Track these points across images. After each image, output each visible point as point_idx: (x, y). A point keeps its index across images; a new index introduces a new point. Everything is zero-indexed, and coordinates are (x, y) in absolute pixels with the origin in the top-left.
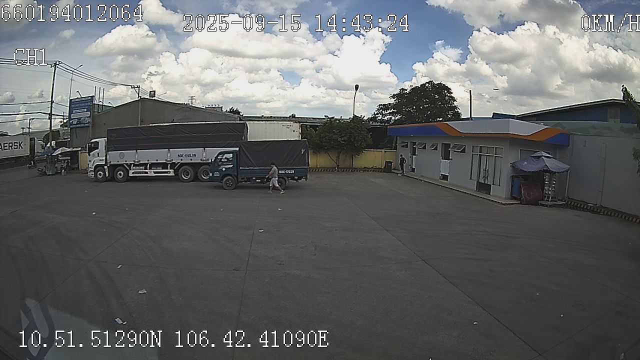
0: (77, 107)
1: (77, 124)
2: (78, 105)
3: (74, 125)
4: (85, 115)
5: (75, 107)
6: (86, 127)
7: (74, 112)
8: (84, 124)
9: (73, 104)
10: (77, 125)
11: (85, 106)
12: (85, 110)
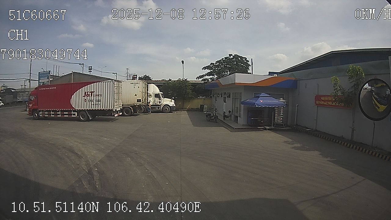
0: (43, 76)
2: (43, 75)
5: (41, 76)
7: (41, 79)
11: (46, 76)
12: (46, 78)
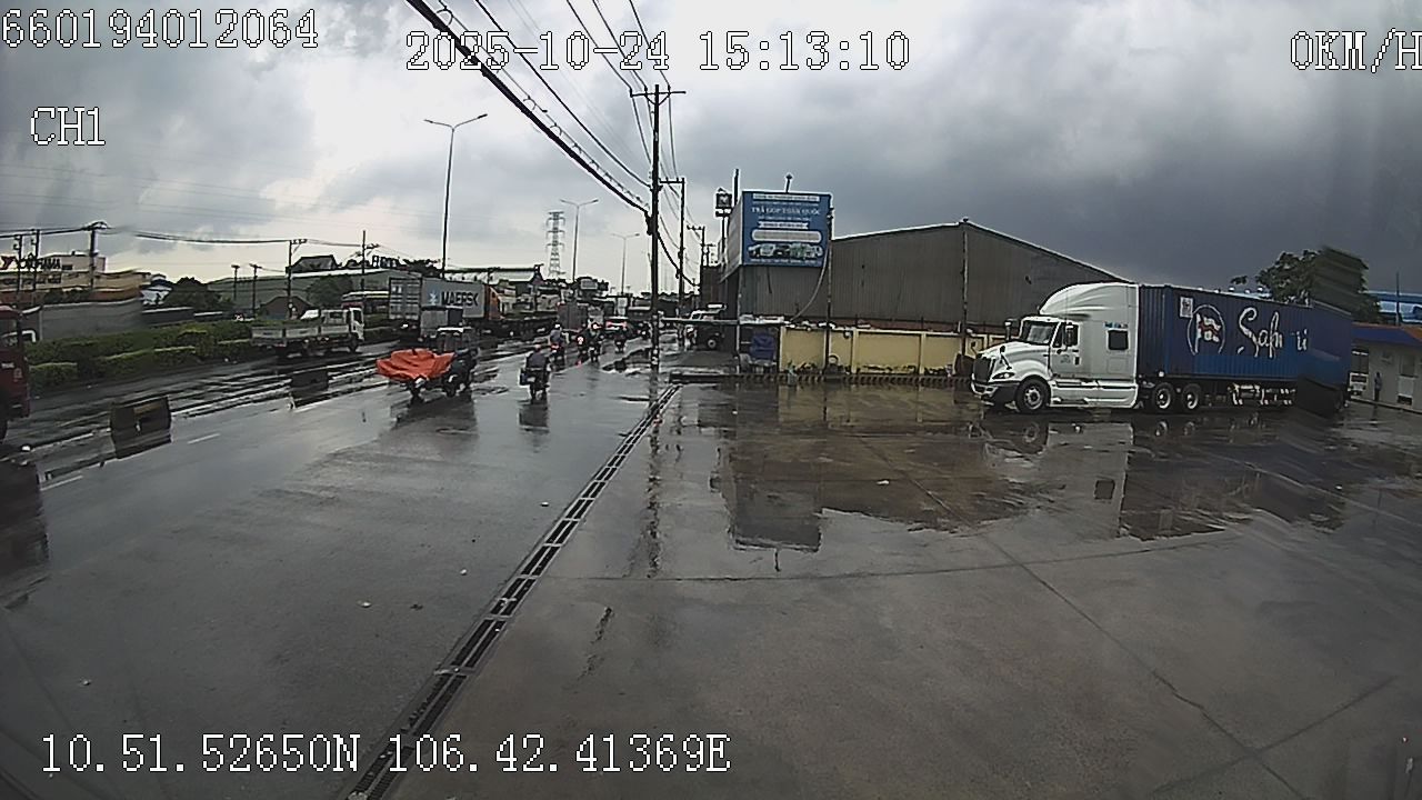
0: (771, 214)
1: (776, 255)
2: (778, 210)
3: (765, 257)
4: (801, 237)
5: (762, 214)
6: (812, 267)
7: (762, 224)
8: (801, 258)
9: (755, 206)
10: (777, 261)
11: (801, 215)
12: (805, 226)
